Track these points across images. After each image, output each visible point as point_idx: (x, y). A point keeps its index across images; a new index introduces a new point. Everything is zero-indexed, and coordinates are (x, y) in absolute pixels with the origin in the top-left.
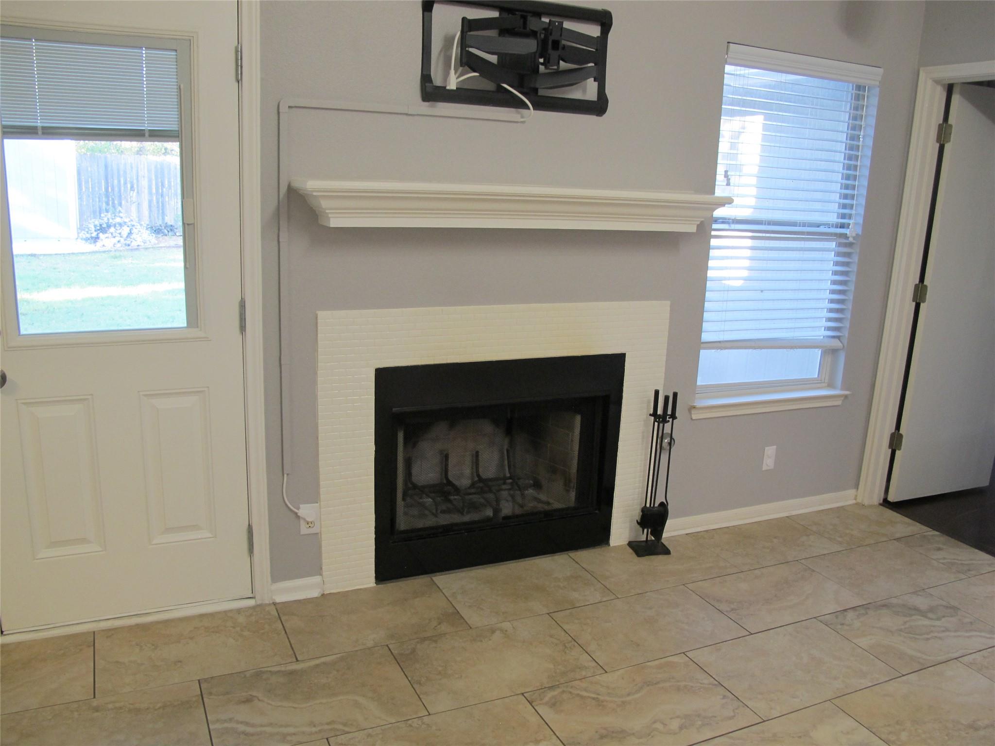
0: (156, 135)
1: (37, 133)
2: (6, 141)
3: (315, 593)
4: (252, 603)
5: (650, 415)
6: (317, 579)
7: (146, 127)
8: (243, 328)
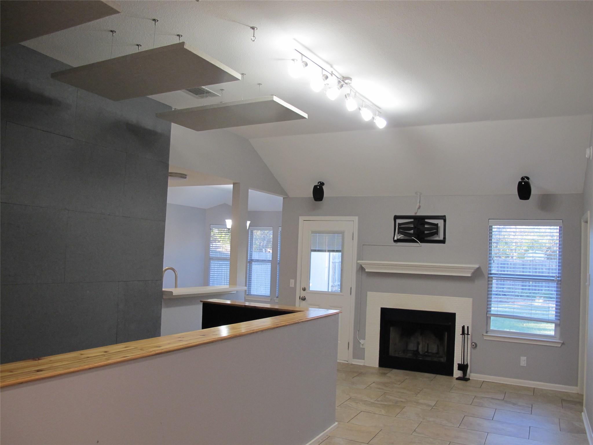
0: (337, 251)
1: (316, 251)
2: (312, 253)
3: (362, 364)
4: (347, 362)
5: (461, 334)
6: (363, 361)
7: (335, 249)
8: (351, 294)
